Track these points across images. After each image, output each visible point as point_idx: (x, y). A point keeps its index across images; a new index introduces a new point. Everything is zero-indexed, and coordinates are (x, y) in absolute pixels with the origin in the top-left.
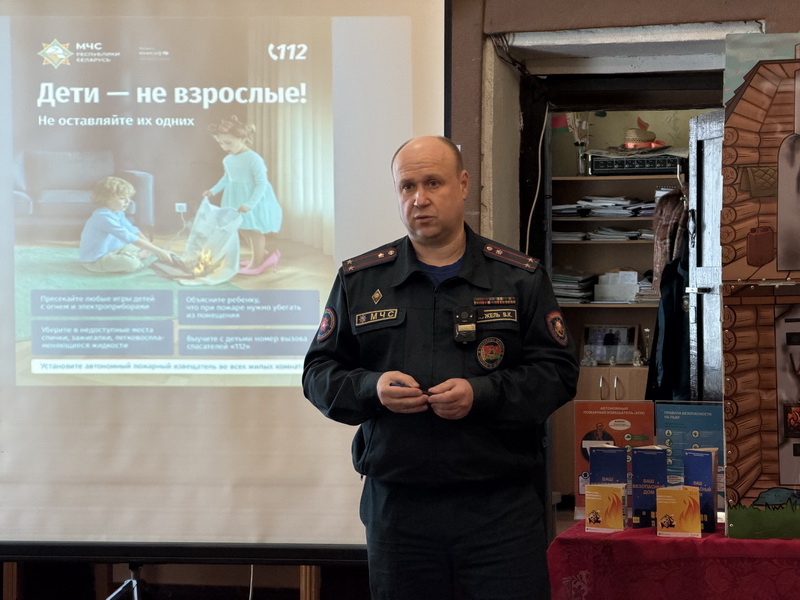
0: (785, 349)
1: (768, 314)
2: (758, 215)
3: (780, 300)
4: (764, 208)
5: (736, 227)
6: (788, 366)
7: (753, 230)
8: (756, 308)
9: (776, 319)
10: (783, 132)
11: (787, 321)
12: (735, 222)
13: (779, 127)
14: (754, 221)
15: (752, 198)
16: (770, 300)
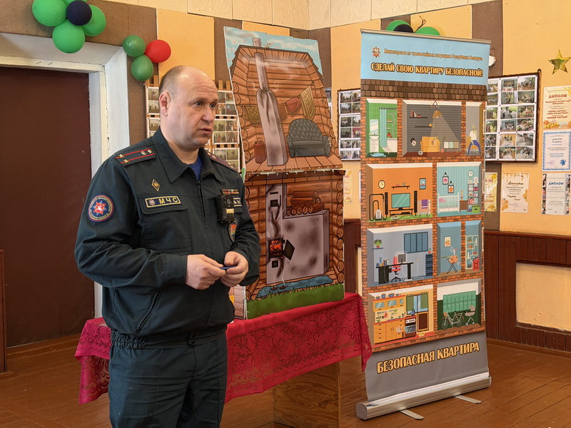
0: (270, 209)
1: (263, 190)
2: (256, 134)
3: (269, 182)
4: (258, 130)
5: (249, 141)
6: (271, 219)
7: (256, 143)
8: (258, 187)
9: (267, 193)
10: (256, 87)
11: (271, 194)
12: (248, 138)
13: (254, 85)
14: (255, 137)
15: (251, 124)
16: (264, 182)
